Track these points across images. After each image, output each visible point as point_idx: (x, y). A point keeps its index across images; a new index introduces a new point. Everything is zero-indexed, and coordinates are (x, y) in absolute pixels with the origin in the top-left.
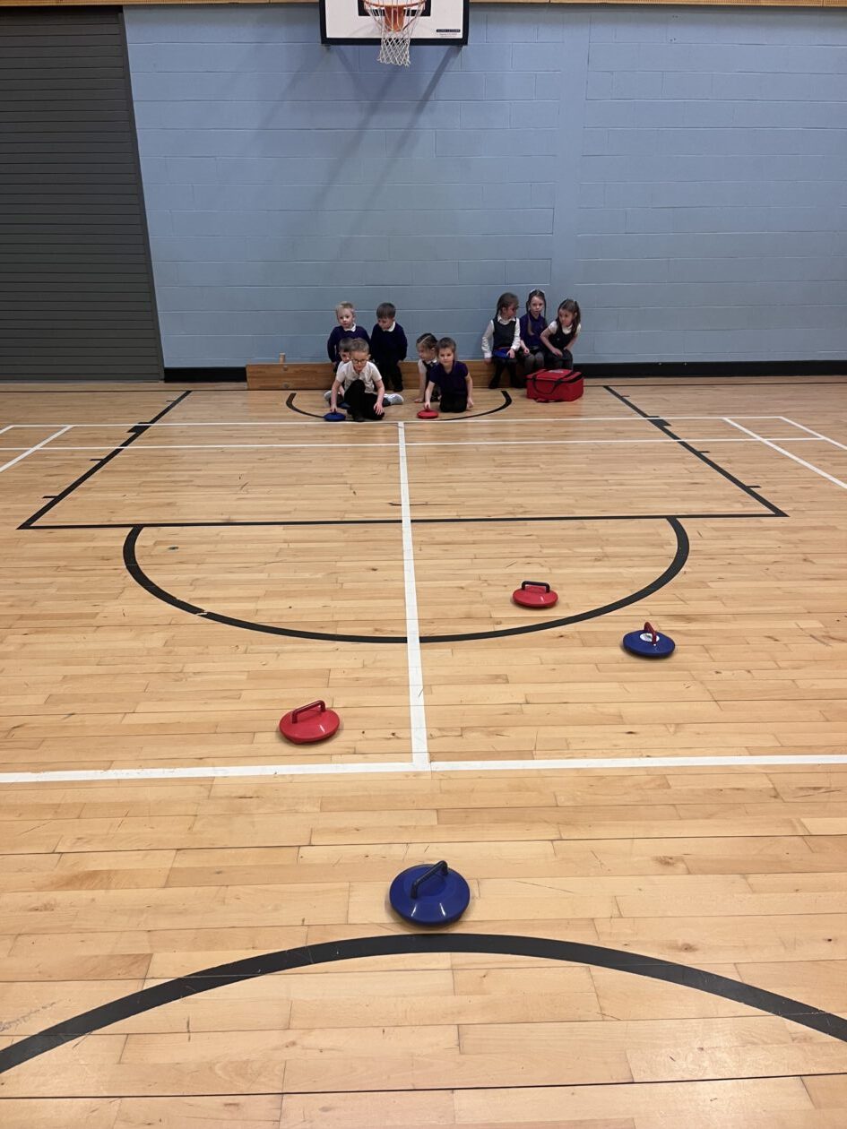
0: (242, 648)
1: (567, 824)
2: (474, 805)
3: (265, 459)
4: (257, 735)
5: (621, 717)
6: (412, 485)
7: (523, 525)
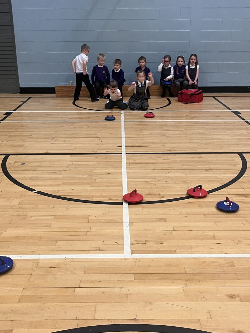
0: (52, 206)
1: (189, 280)
2: (150, 272)
3: (63, 127)
4: (58, 242)
5: (214, 237)
6: (126, 138)
7: (175, 156)
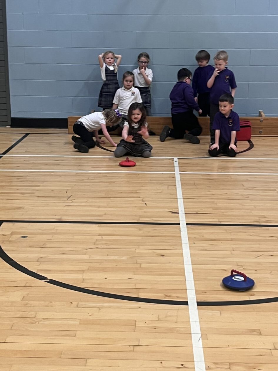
0: (75, 304)
4: (89, 361)
7: (267, 230)
